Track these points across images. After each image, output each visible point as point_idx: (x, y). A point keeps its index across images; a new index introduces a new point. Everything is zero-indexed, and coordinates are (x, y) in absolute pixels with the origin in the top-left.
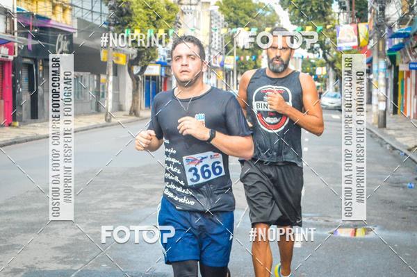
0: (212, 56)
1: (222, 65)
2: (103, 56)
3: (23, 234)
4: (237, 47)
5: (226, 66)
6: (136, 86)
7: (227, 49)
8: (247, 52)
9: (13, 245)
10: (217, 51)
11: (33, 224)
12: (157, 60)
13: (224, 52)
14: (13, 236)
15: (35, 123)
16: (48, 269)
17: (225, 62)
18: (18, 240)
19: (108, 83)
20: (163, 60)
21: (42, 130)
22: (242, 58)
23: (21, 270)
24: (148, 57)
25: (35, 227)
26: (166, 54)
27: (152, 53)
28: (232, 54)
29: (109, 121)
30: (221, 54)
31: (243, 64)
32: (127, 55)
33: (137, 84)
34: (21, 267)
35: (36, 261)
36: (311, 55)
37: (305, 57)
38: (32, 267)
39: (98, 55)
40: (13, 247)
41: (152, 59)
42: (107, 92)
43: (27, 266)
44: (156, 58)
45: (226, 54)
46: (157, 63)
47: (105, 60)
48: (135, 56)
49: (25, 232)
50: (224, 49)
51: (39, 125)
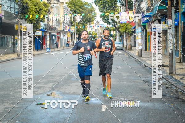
0: (65, 27)
1: (69, 30)
2: (16, 27)
4: (76, 22)
5: (71, 31)
7: (72, 23)
10: (67, 24)
12: (40, 29)
13: (70, 25)
17: (71, 29)
19: (18, 40)
20: (43, 29)
22: (78, 27)
24: (36, 27)
26: (44, 26)
27: (38, 25)
28: (74, 26)
29: (19, 56)
30: (69, 26)
31: (79, 30)
36: (109, 26)
37: (106, 26)
39: (14, 27)
41: (38, 28)
42: (18, 43)
46: (40, 30)
47: (17, 29)
50: (70, 23)
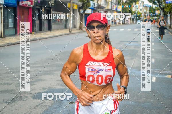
0: (112, 6)
1: (116, 9)
2: (68, 5)
3: (44, 75)
4: (123, 2)
5: (118, 10)
6: (81, 18)
7: (119, 3)
8: (126, 4)
9: (41, 79)
10: (114, 3)
11: (47, 71)
12: (90, 7)
13: (117, 4)
14: (40, 76)
15: (41, 32)
16: (56, 88)
17: (118, 8)
18: (43, 77)
19: (70, 16)
20: (92, 7)
21: (44, 35)
22: (125, 7)
23: (46, 88)
24: (86, 6)
25: (48, 72)
26: (93, 5)
27: (88, 4)
28: (120, 5)
29: (70, 32)
30: (116, 5)
31: (125, 9)
32: (78, 5)
33: (82, 17)
34: (46, 87)
35: (51, 85)
36: (154, 6)
37: (151, 6)
38: (50, 87)
39: (66, 5)
40: (41, 80)
41: (88, 7)
42: (70, 20)
43: (48, 87)
44: (90, 6)
45: (118, 5)
46: (90, 8)
47: (69, 7)
48: (81, 6)
49: (45, 74)
50: (117, 3)
51: (43, 33)
